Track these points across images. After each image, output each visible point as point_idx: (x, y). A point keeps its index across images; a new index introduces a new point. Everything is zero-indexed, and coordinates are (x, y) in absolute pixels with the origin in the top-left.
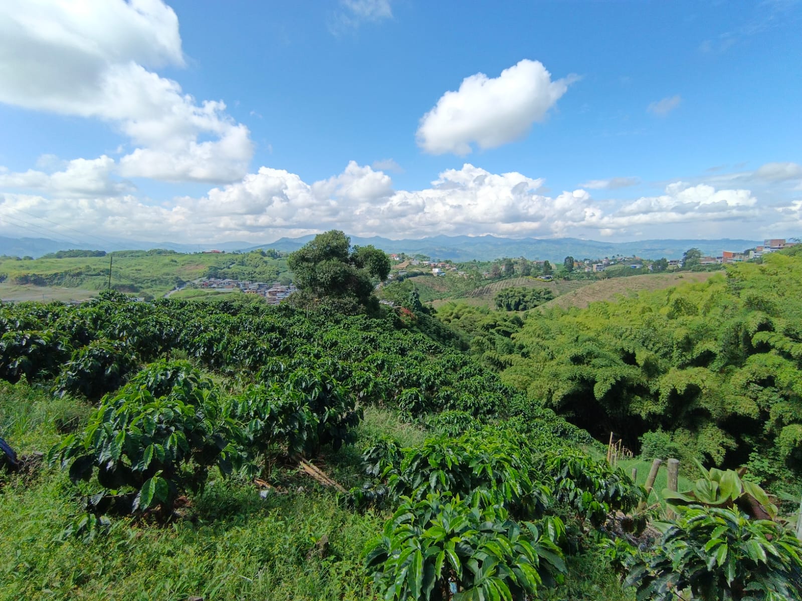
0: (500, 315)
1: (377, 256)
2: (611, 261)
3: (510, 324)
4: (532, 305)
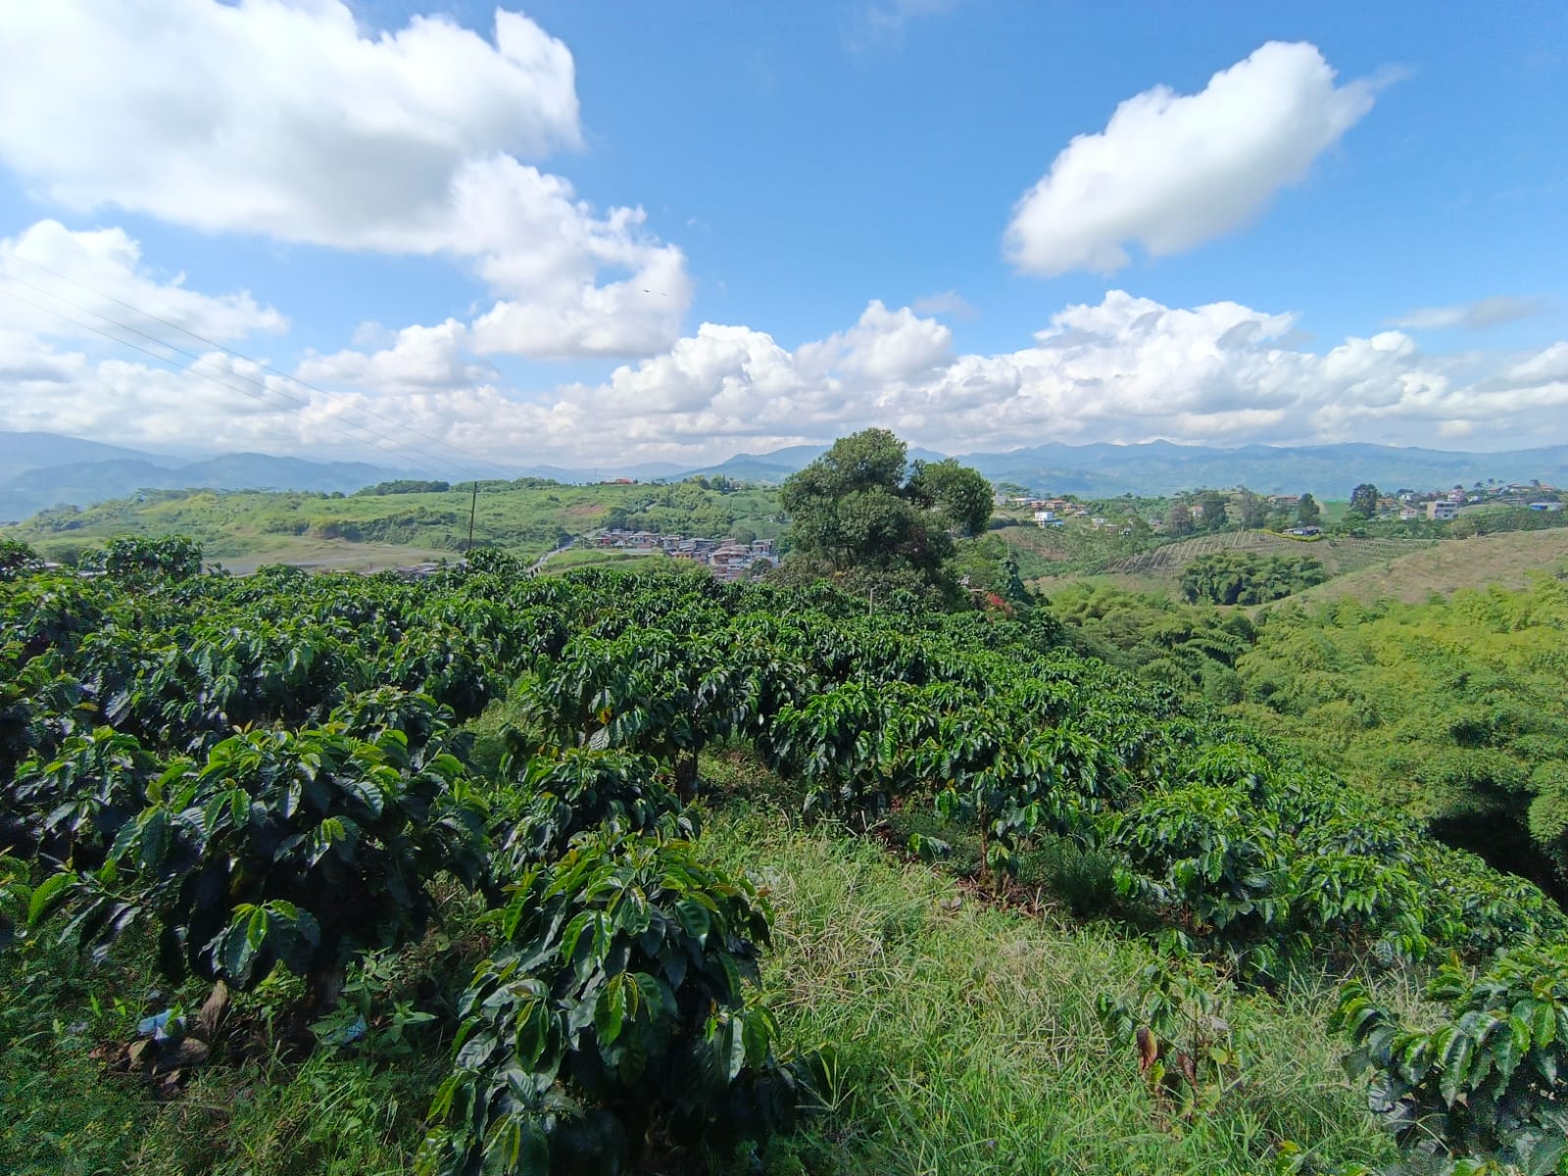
0: (1199, 613)
1: (965, 483)
2: (1471, 494)
3: (1224, 633)
4: (1271, 593)
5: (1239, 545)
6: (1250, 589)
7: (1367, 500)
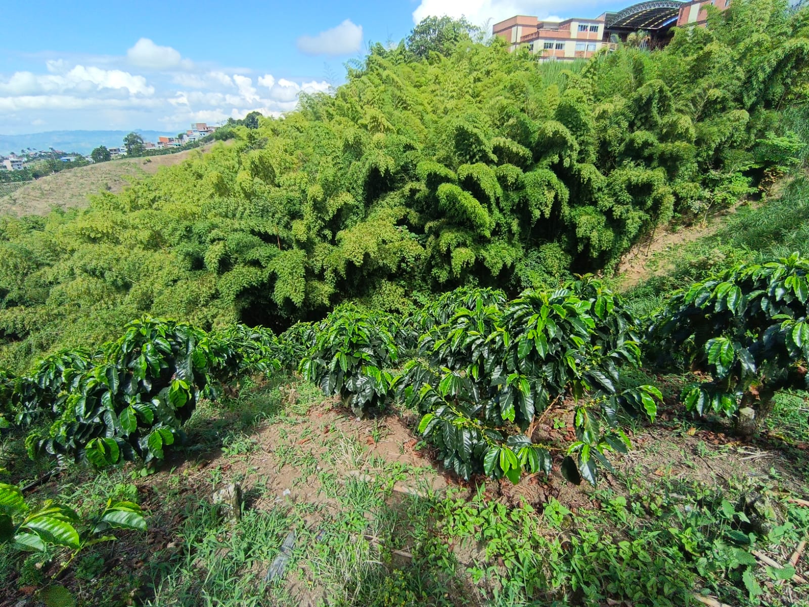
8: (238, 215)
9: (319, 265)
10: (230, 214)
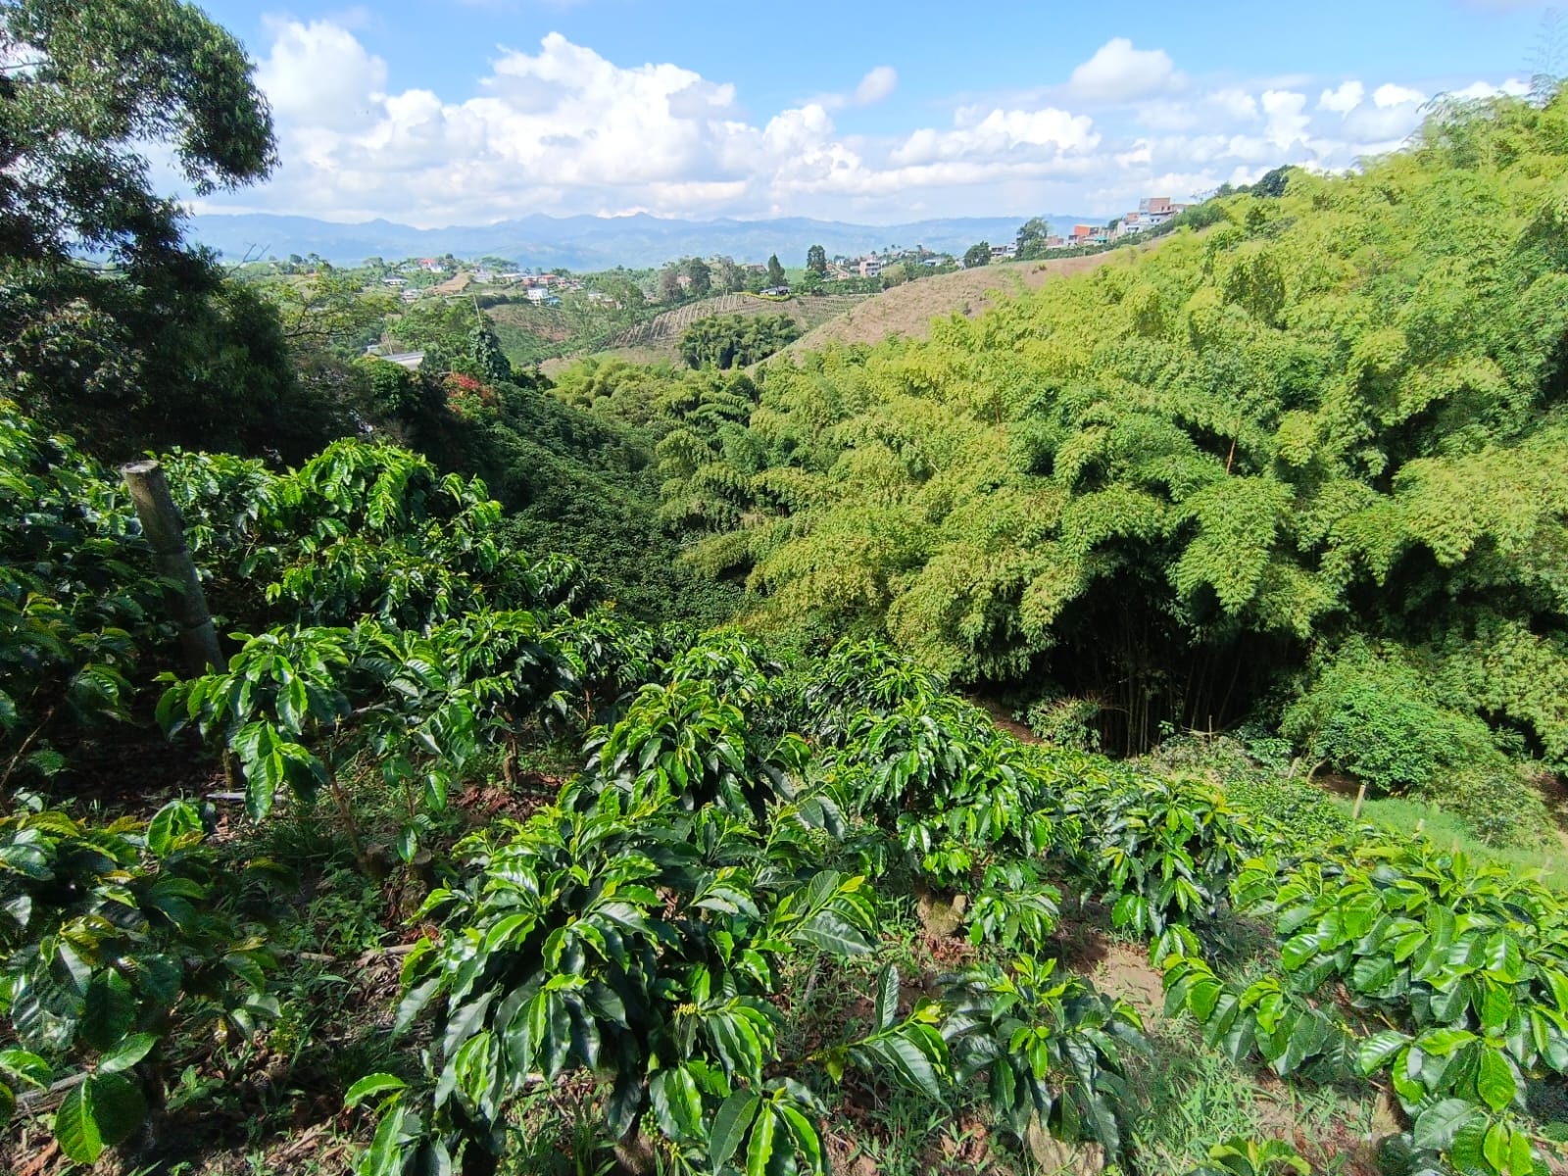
0: (704, 377)
3: (730, 395)
4: (759, 354)
5: (727, 307)
6: (741, 352)
7: (818, 260)
8: (1160, 381)
9: (1318, 531)
10: (1144, 377)
